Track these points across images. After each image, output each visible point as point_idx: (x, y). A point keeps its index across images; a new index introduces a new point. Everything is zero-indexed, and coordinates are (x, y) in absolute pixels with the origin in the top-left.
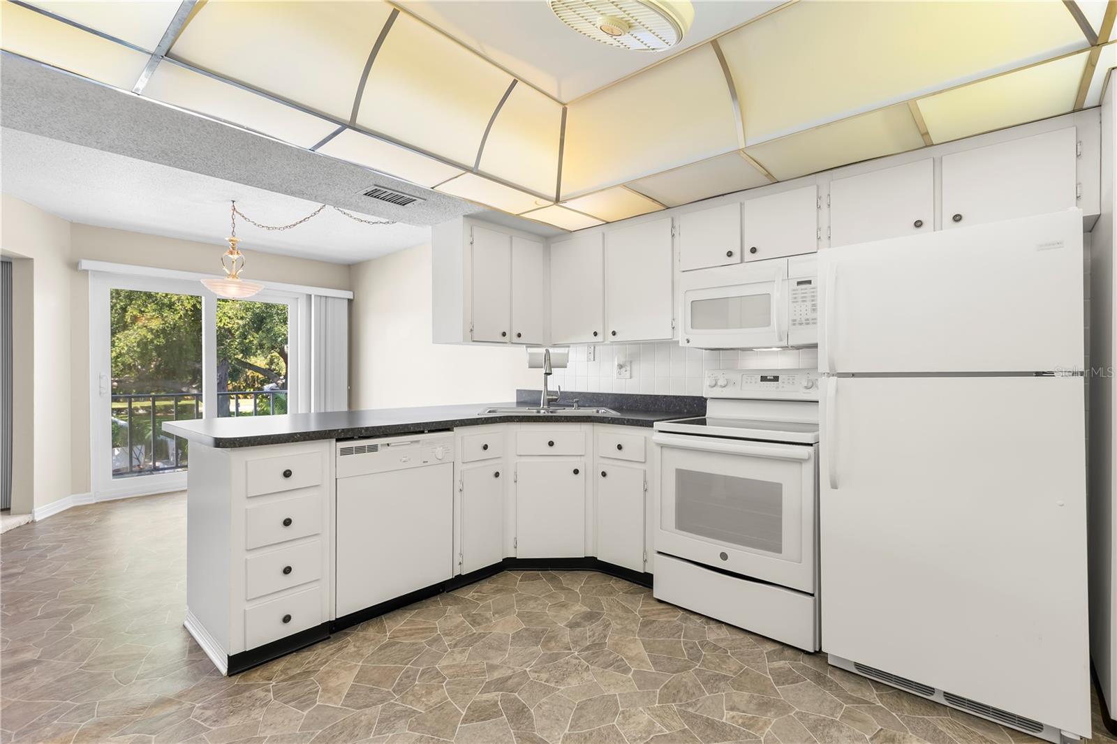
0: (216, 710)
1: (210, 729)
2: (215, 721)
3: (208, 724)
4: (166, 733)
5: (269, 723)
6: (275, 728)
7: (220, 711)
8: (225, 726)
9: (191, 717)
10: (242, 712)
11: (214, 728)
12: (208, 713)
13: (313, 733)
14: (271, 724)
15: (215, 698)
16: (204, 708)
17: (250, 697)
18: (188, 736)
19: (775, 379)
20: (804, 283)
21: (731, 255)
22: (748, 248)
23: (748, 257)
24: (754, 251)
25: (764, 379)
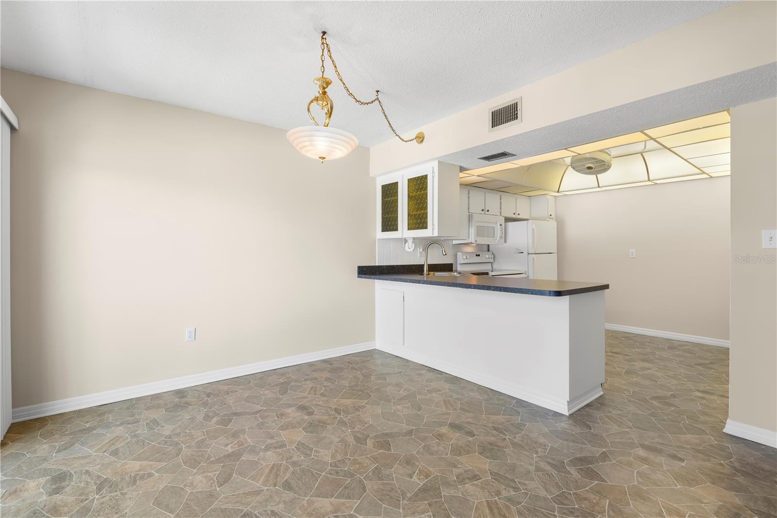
19: (479, 255)
20: (501, 225)
21: (483, 210)
22: (486, 210)
23: (487, 213)
24: (488, 211)
25: (477, 255)
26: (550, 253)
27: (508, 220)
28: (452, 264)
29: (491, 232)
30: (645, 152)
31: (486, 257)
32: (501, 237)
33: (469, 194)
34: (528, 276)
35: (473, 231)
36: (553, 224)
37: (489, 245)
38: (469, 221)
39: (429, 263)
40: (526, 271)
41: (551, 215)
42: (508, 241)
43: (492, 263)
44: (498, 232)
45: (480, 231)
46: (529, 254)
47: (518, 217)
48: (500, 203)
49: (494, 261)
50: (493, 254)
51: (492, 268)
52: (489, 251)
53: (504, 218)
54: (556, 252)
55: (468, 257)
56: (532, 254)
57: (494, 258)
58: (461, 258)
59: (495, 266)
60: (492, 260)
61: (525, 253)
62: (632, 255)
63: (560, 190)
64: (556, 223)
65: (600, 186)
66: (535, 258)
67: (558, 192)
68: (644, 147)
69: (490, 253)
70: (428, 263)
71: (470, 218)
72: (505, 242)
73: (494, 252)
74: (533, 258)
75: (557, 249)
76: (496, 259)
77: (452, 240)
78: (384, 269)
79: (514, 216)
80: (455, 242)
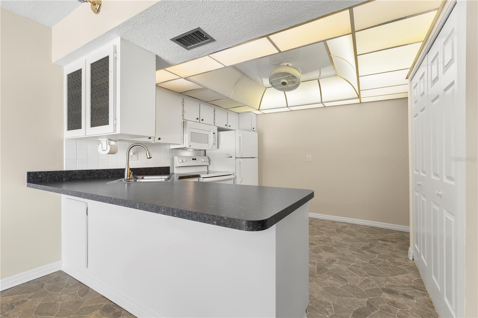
0: (325, 308)
1: (333, 303)
2: (329, 304)
3: (331, 306)
4: (345, 314)
5: (317, 290)
6: (318, 287)
7: (324, 307)
8: (328, 300)
9: (334, 313)
10: (319, 300)
11: (331, 302)
12: (328, 309)
13: (312, 279)
14: (317, 289)
15: (321, 313)
16: (327, 313)
17: (311, 303)
18: (340, 307)
19: (195, 159)
20: (214, 133)
21: (198, 119)
22: (201, 119)
23: (201, 121)
24: (203, 120)
25: (193, 159)
26: (253, 158)
27: (220, 130)
28: (169, 167)
29: (204, 138)
30: (320, 79)
31: (202, 160)
32: (214, 144)
33: (183, 102)
34: (236, 177)
35: (187, 136)
36: (256, 134)
37: (205, 150)
38: (184, 127)
39: (131, 166)
40: (234, 173)
41: (254, 128)
42: (220, 147)
43: (207, 166)
44: (212, 139)
45: (194, 137)
46: (236, 158)
47: (229, 128)
48: (214, 115)
49: (209, 164)
50: (208, 158)
51: (208, 170)
52: (205, 156)
53: (217, 127)
54: (257, 157)
55: (184, 161)
56: (238, 158)
57: (209, 161)
58: (177, 162)
59: (211, 168)
60: (208, 164)
61: (234, 158)
62: (309, 159)
63: (260, 109)
64: (257, 134)
65: (288, 106)
66: (241, 161)
67: (259, 110)
68: (319, 75)
69: (206, 157)
70: (130, 168)
71: (184, 124)
72: (218, 147)
73: (210, 157)
74: (240, 162)
75: (258, 155)
76: (211, 163)
77: (169, 144)
78: (75, 175)
79: (226, 127)
80: (172, 147)
